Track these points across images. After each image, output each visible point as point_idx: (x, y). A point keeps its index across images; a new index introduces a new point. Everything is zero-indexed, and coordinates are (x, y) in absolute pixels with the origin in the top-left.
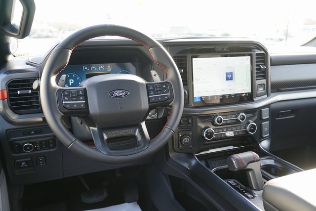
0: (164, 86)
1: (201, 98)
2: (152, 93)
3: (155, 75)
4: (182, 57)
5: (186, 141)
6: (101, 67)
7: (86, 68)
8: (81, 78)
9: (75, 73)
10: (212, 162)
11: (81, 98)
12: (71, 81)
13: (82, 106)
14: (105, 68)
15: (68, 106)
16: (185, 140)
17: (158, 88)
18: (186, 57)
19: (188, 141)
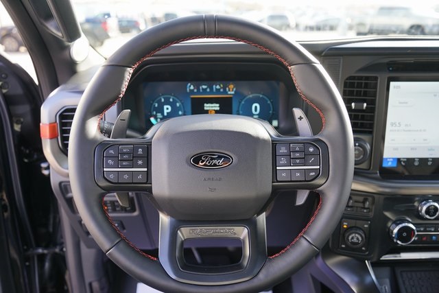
0: (311, 150)
1: (399, 160)
2: (283, 160)
3: (301, 118)
4: (367, 78)
5: (355, 240)
6: (218, 87)
7: (192, 87)
8: (182, 103)
9: (174, 96)
10: (404, 274)
11: (140, 162)
12: (167, 109)
13: (140, 177)
14: (225, 90)
15: (111, 177)
16: (353, 238)
17: (297, 152)
18: (376, 78)
19: (358, 239)
